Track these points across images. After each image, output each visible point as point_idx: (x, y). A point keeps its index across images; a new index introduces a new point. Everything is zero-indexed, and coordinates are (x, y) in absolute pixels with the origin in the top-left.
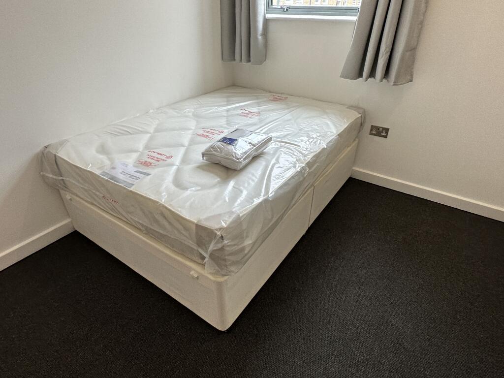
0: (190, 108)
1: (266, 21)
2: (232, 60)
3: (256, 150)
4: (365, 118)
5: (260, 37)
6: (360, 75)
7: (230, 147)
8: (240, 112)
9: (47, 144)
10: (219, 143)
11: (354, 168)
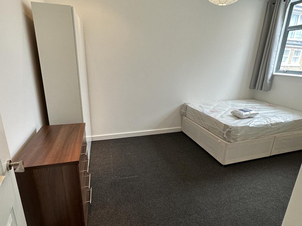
2: (254, 89)
9: (185, 103)
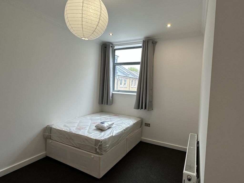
0: (88, 117)
1: (113, 94)
2: (102, 104)
3: (110, 125)
4: (142, 121)
5: (111, 98)
6: (139, 109)
7: (103, 124)
8: (104, 118)
9: (48, 125)
10: (100, 124)
11: (142, 138)
